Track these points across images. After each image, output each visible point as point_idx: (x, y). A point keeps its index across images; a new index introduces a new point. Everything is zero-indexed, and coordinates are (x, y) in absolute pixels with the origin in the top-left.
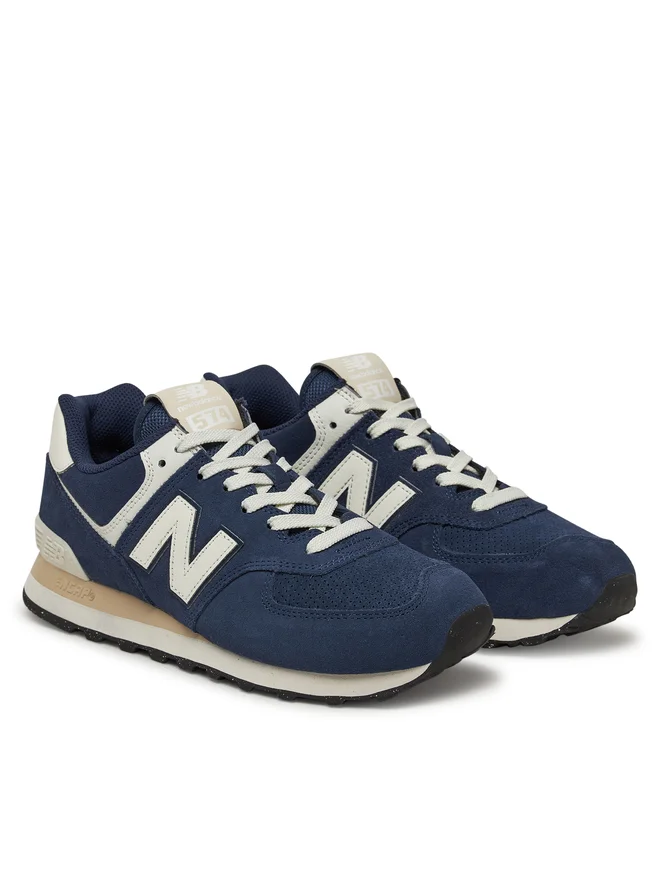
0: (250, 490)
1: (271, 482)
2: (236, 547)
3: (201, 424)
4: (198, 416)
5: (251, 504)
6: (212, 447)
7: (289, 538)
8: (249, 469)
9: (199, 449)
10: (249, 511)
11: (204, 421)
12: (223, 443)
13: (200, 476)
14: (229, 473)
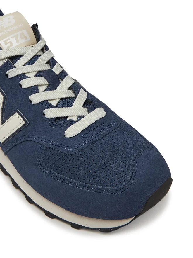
0: (34, 89)
1: (47, 83)
2: (25, 124)
3: (9, 45)
4: (7, 40)
5: (35, 99)
6: (14, 59)
7: (55, 124)
8: (35, 73)
9: (7, 60)
10: (33, 103)
11: (11, 43)
12: (21, 56)
13: (7, 76)
14: (23, 76)
